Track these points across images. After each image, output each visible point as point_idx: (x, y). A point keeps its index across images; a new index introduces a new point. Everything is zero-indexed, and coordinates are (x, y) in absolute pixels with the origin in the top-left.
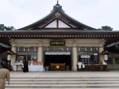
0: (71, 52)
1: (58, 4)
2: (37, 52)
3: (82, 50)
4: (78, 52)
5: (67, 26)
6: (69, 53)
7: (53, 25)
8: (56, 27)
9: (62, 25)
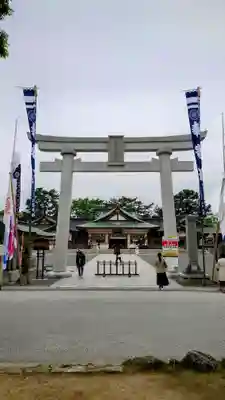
0: (127, 237)
5: (124, 219)
6: (124, 238)
7: (114, 218)
9: (121, 218)
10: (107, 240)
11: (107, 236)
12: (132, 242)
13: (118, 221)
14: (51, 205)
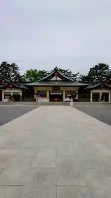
1: (56, 68)
5: (61, 80)
7: (54, 79)
9: (58, 79)
10: (48, 96)
11: (48, 92)
12: (66, 97)
13: (56, 81)
14: (13, 74)
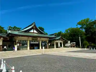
0: (39, 42)
2: (27, 42)
3: (42, 42)
4: (41, 42)
5: (37, 32)
6: (38, 43)
7: (32, 31)
8: (33, 32)
9: (35, 31)
